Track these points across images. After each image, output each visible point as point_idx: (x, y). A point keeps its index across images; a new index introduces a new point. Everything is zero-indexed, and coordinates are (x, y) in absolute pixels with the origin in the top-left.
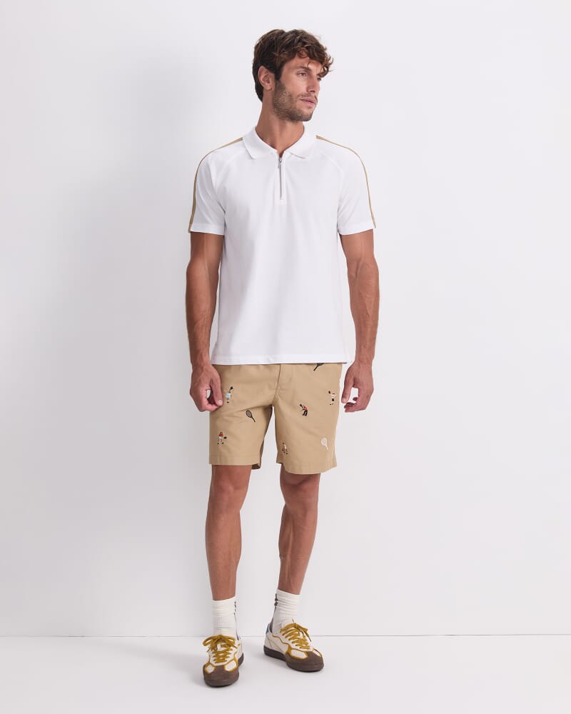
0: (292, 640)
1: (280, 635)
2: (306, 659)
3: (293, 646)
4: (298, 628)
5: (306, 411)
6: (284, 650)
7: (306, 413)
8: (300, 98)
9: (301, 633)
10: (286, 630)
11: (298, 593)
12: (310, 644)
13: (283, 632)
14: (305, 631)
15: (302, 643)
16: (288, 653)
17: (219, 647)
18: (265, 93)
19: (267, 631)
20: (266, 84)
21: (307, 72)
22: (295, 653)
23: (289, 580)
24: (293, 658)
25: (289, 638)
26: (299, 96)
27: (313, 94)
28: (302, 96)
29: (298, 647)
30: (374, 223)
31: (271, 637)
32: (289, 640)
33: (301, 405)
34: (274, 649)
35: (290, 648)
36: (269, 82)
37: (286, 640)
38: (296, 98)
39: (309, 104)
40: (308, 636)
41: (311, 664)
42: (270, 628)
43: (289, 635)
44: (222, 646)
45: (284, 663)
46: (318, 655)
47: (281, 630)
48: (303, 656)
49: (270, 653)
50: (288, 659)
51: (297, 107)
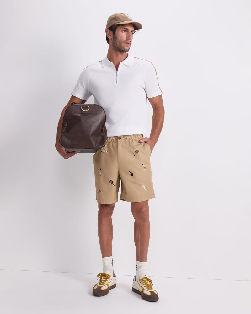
0: (145, 285)
1: (139, 282)
2: (150, 295)
3: (145, 288)
4: (148, 279)
5: (132, 174)
6: (141, 290)
7: (132, 175)
8: (124, 42)
9: (149, 282)
10: (142, 280)
11: (145, 261)
12: (153, 287)
13: (141, 281)
14: (151, 281)
15: (149, 287)
16: (142, 292)
17: (102, 278)
18: (109, 40)
19: (134, 280)
20: (110, 37)
21: (126, 30)
22: (145, 292)
23: (141, 256)
24: (144, 294)
25: (143, 284)
26: (123, 41)
27: (129, 40)
28: (125, 41)
29: (147, 289)
30: (162, 92)
31: (135, 283)
32: (143, 285)
33: (129, 172)
34: (136, 288)
35: (143, 289)
36: (110, 36)
37: (142, 285)
38: (122, 42)
39: (127, 45)
40: (152, 284)
41: (152, 298)
42: (135, 279)
43: (143, 283)
44: (104, 278)
45: (140, 296)
46: (156, 293)
47: (140, 280)
48: (149, 294)
49: (135, 290)
50: (142, 294)
51: (122, 46)
